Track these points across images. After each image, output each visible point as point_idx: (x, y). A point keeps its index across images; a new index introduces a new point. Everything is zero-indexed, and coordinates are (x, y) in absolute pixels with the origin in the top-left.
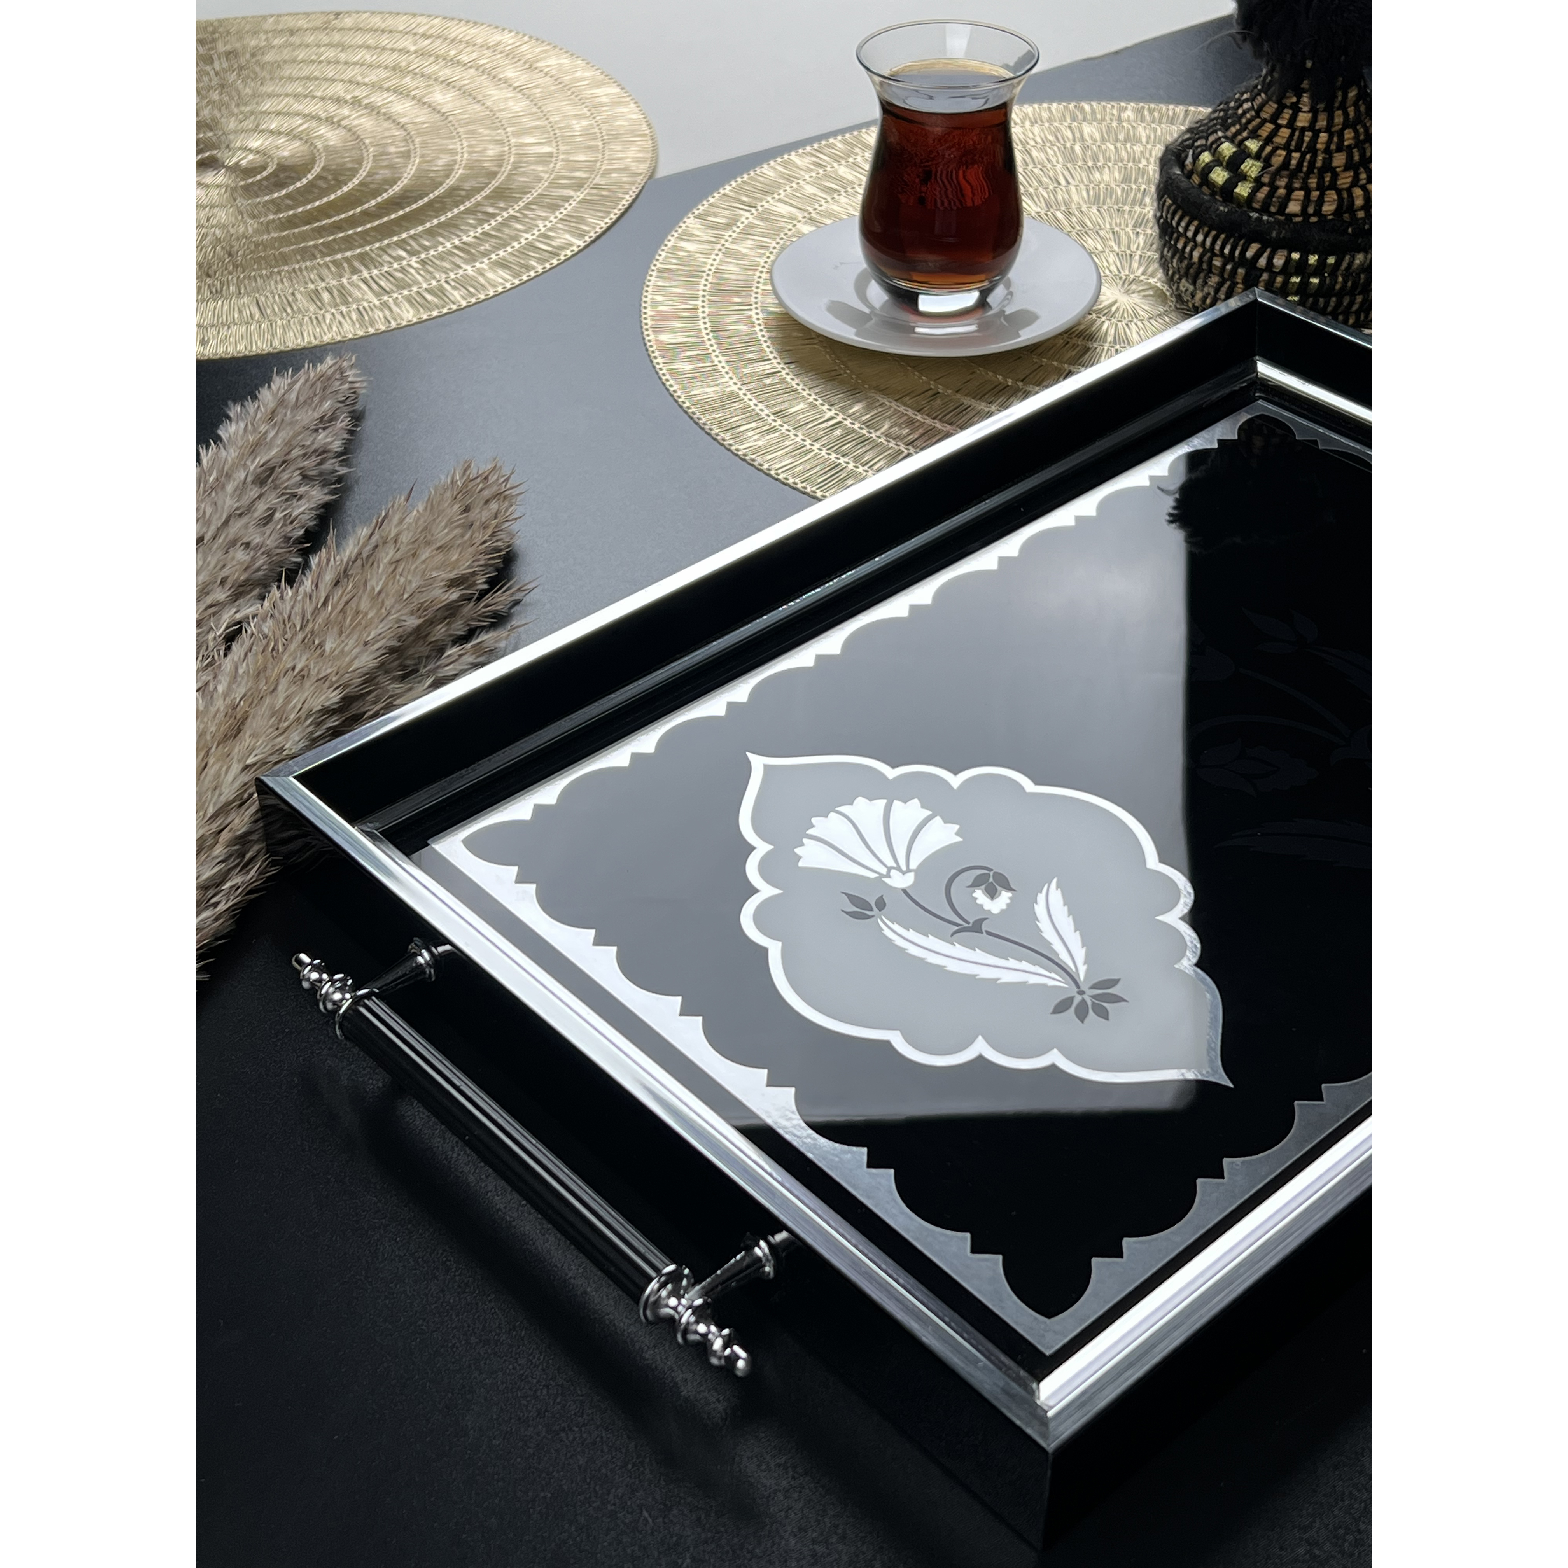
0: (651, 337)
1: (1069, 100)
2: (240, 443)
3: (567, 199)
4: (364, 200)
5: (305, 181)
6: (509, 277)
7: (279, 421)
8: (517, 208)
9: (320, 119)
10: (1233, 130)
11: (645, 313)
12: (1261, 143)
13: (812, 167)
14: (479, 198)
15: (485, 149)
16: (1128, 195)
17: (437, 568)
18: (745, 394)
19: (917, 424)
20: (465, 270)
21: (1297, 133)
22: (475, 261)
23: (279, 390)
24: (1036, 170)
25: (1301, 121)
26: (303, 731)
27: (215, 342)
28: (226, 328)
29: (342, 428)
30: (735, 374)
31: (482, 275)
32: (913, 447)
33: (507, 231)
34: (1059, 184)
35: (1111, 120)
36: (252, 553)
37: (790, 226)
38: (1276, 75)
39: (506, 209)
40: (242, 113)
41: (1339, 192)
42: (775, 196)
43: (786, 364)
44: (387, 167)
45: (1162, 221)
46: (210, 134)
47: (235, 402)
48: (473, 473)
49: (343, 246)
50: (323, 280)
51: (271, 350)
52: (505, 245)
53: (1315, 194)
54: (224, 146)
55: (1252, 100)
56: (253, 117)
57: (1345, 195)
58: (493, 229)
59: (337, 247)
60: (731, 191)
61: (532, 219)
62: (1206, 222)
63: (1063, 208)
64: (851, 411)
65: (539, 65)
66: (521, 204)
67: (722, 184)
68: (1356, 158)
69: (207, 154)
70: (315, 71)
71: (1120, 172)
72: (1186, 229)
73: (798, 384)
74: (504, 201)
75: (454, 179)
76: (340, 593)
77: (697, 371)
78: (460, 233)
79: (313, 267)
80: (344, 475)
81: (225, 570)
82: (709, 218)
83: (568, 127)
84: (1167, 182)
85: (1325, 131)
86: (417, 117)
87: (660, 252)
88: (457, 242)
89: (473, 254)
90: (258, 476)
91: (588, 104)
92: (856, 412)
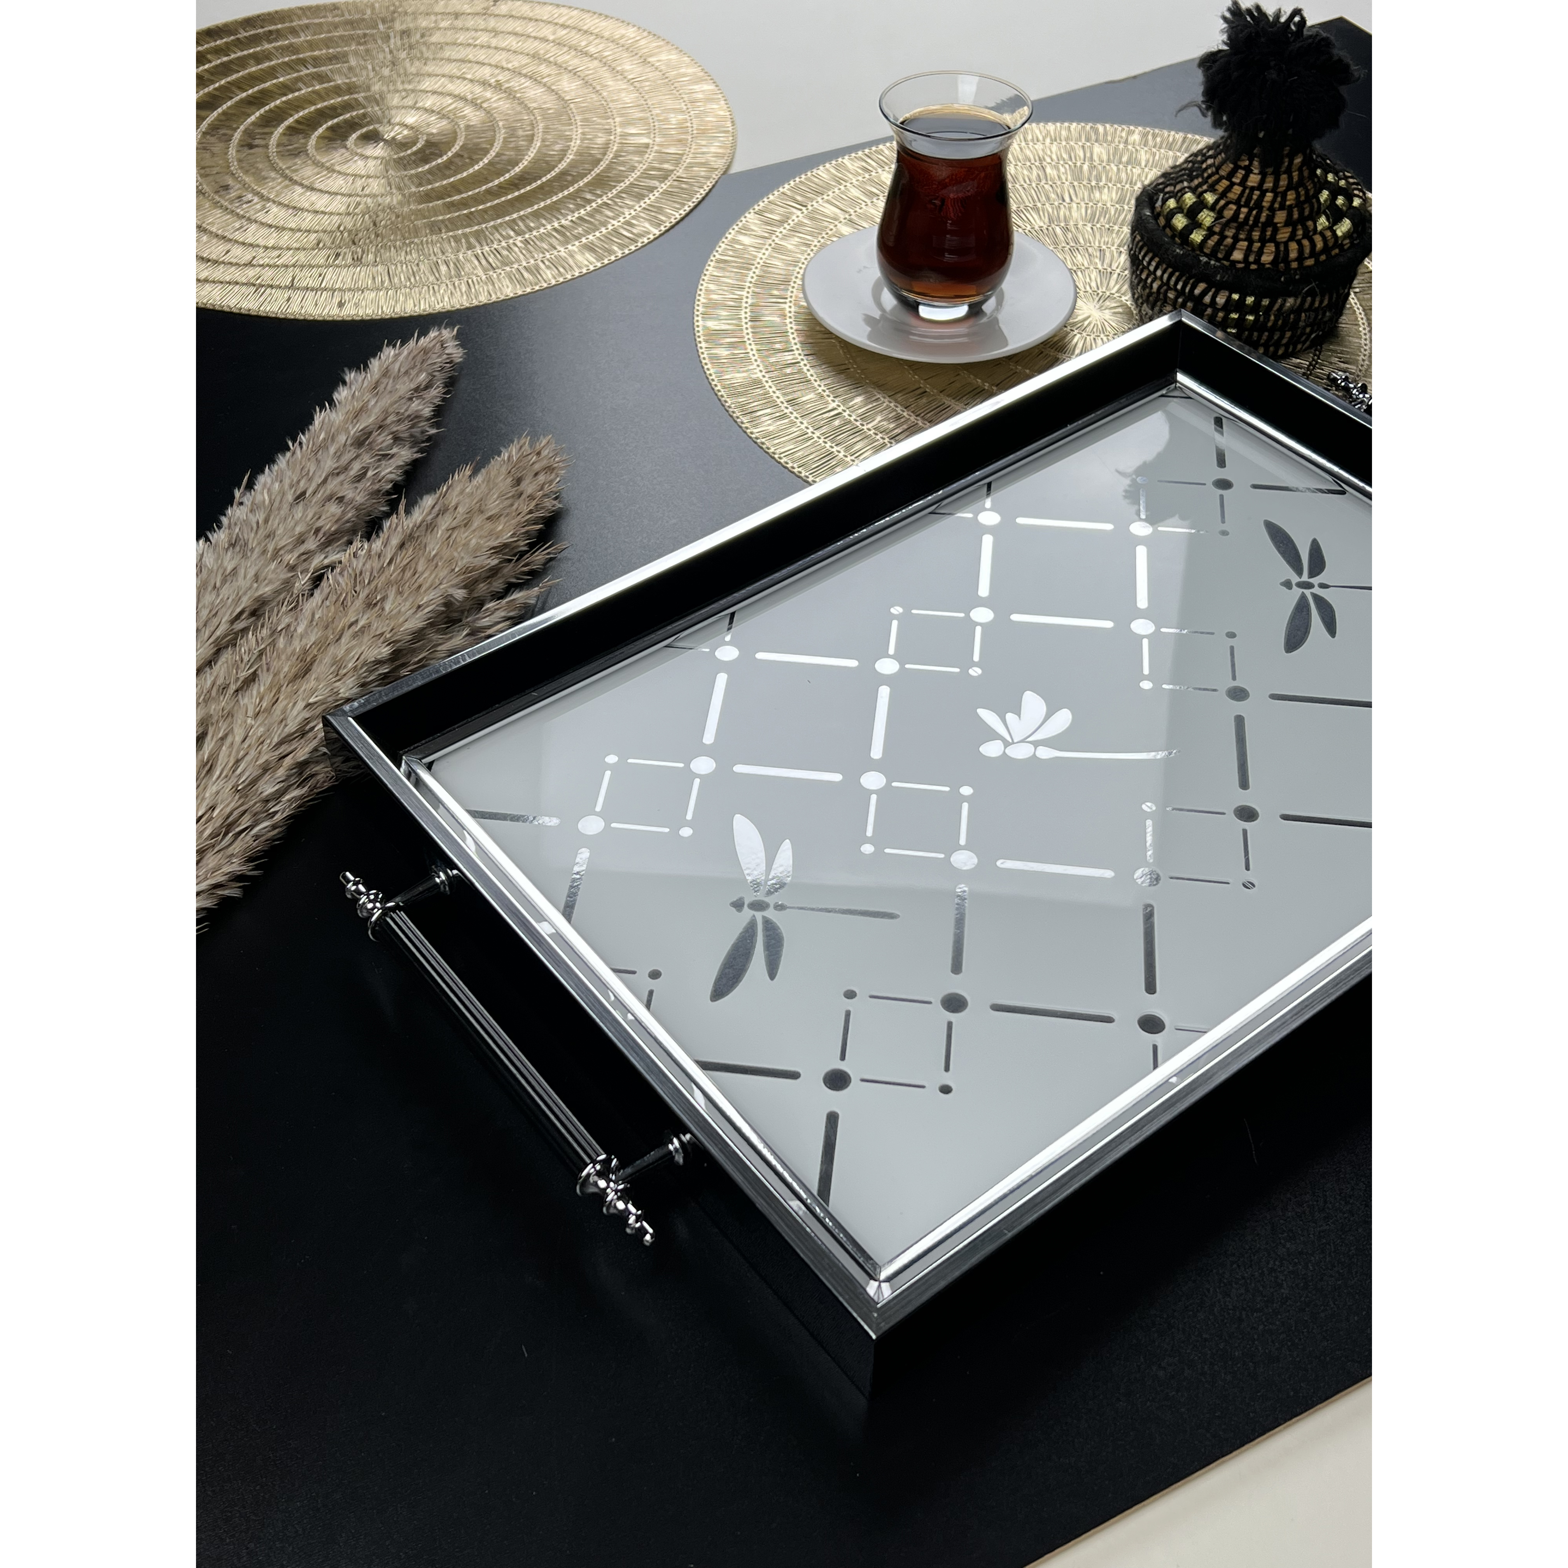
0: (700, 323)
2: (348, 408)
4: (490, 179)
5: (445, 158)
6: (594, 261)
7: (382, 389)
8: (610, 195)
9: (466, 100)
10: (1196, 182)
11: (699, 300)
12: (1217, 196)
13: (860, 171)
14: (581, 184)
15: (596, 137)
17: (485, 537)
18: (767, 382)
19: (902, 420)
20: (559, 251)
21: (1247, 191)
22: (568, 243)
23: (386, 360)
24: (1046, 186)
25: (1252, 182)
26: (357, 678)
28: (360, 292)
29: (434, 396)
30: (762, 362)
31: (572, 256)
33: (598, 217)
34: (1064, 200)
36: (344, 507)
37: (832, 227)
38: (1234, 141)
39: (601, 196)
40: (405, 90)
41: (1277, 245)
42: (825, 197)
43: (805, 355)
45: (1132, 252)
46: (377, 108)
47: (350, 369)
49: (465, 223)
50: (443, 253)
51: (393, 315)
52: (596, 229)
53: (1257, 245)
54: (386, 121)
55: (1213, 157)
56: (412, 95)
57: (1282, 248)
58: (589, 214)
59: (459, 223)
60: (788, 189)
61: (621, 207)
62: (1165, 260)
63: (1062, 224)
64: (851, 404)
65: (650, 59)
66: (615, 192)
67: (782, 183)
68: (1296, 216)
69: (371, 127)
70: (470, 54)
71: (1117, 193)
72: (1149, 263)
73: (812, 375)
74: (602, 188)
75: (565, 164)
76: (403, 554)
77: (733, 358)
78: (560, 217)
79: (438, 241)
80: (433, 435)
81: (320, 521)
82: (766, 214)
83: (666, 120)
84: (1137, 221)
85: (1271, 192)
86: (545, 103)
87: (721, 244)
88: (556, 225)
89: (568, 237)
90: (358, 438)
91: (686, 99)
92: (856, 404)
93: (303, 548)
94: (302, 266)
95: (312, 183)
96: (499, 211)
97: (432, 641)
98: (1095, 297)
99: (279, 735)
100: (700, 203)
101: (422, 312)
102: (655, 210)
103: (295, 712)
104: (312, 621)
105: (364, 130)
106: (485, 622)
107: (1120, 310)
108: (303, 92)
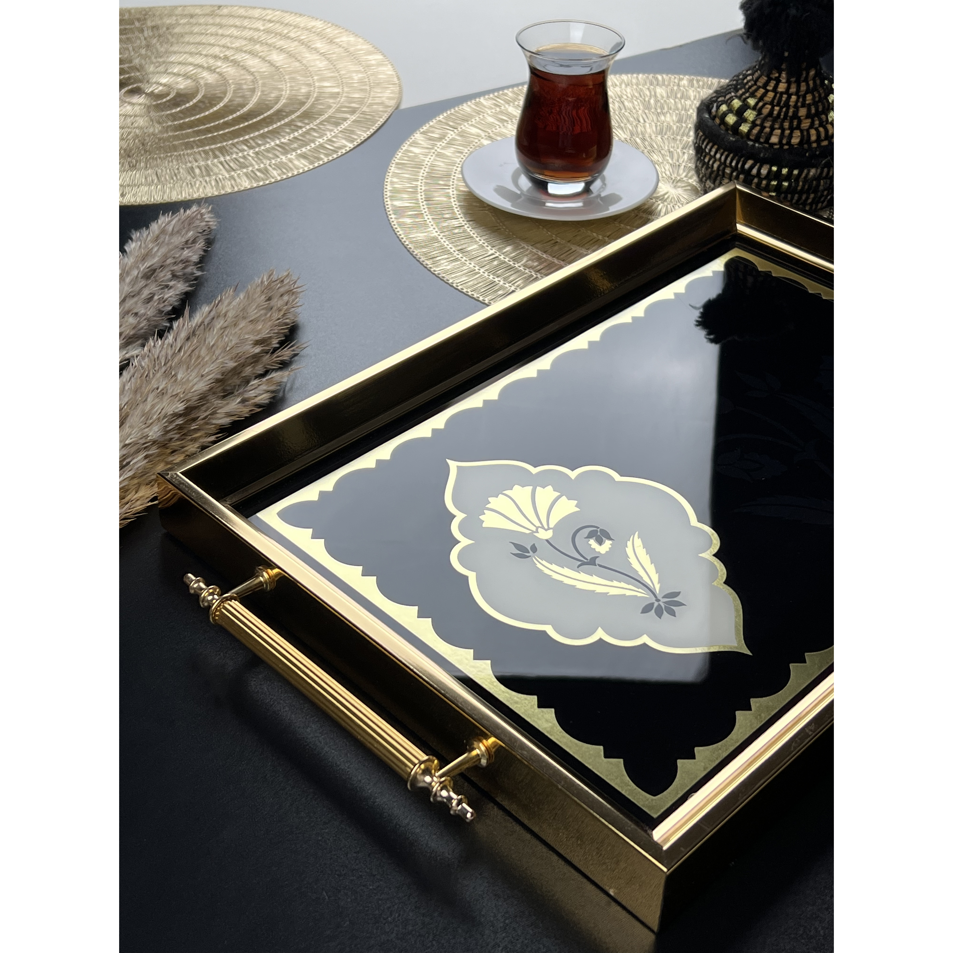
0: (389, 202)
1: (649, 73)
2: (136, 254)
4: (225, 115)
5: (191, 103)
6: (307, 164)
7: (161, 241)
8: (315, 123)
9: (203, 67)
10: (740, 92)
11: (386, 188)
12: (756, 100)
13: (493, 107)
14: (293, 117)
15: (300, 89)
16: (680, 130)
17: (248, 333)
18: (442, 238)
19: (543, 260)
20: (281, 159)
21: (778, 95)
22: (287, 153)
23: (162, 223)
24: (626, 114)
25: (780, 88)
26: (161, 426)
27: (129, 195)
28: (137, 187)
29: (199, 248)
30: (437, 226)
31: (291, 162)
32: (540, 273)
33: (308, 137)
34: (639, 122)
35: (674, 85)
36: (138, 319)
37: (476, 141)
38: (767, 60)
39: (308, 124)
40: (158, 62)
41: (802, 131)
42: (470, 123)
43: (467, 221)
45: (696, 145)
46: (138, 74)
47: (136, 230)
48: (274, 277)
49: (210, 142)
50: (196, 161)
51: (162, 201)
52: (307, 144)
53: (787, 132)
54: (145, 81)
55: (752, 74)
56: (164, 65)
57: (805, 133)
58: (300, 135)
59: (207, 142)
61: (324, 130)
62: (722, 146)
63: (641, 136)
64: (504, 251)
65: (336, 40)
66: (318, 121)
67: (438, 115)
68: (813, 110)
69: (135, 85)
70: (203, 39)
71: (676, 116)
72: (710, 150)
73: (474, 234)
74: (308, 119)
75: (280, 105)
76: (189, 345)
77: (414, 224)
78: (280, 137)
79: (191, 154)
80: (199, 276)
82: (429, 134)
83: (350, 77)
84: (700, 122)
85: (795, 95)
86: (261, 68)
87: (398, 153)
88: (278, 142)
89: (287, 150)
90: (146, 274)
91: (363, 64)
92: (507, 251)
96: (236, 134)
97: (213, 405)
98: (670, 180)
100: (380, 127)
101: (183, 199)
102: (348, 133)
105: (130, 87)
106: (252, 394)
107: (689, 188)
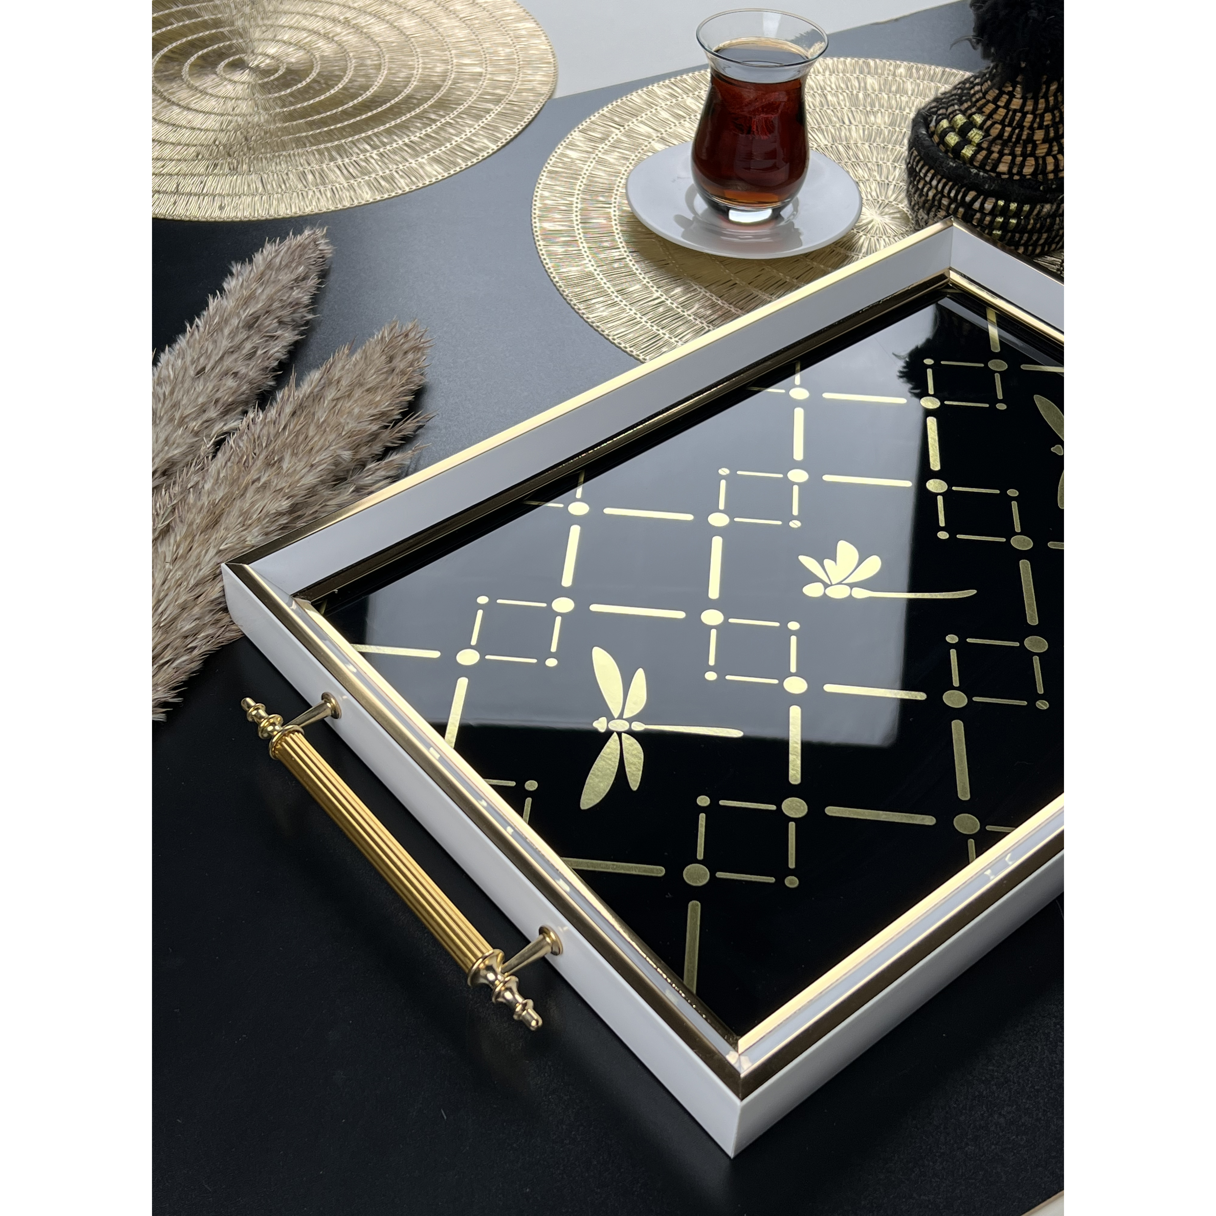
0: (537, 224)
1: (860, 57)
2: (237, 296)
3: (488, 111)
4: (346, 101)
5: (304, 83)
6: (442, 171)
7: (266, 280)
8: (452, 116)
9: (319, 34)
10: (966, 105)
11: (535, 205)
12: (984, 117)
13: (668, 97)
14: (426, 106)
15: (435, 66)
16: (892, 136)
18: (598, 274)
19: (718, 307)
20: (411, 163)
21: (1011, 113)
22: (417, 156)
23: (268, 255)
24: (828, 111)
25: (1014, 105)
26: (261, 528)
27: (229, 208)
28: (238, 197)
29: (310, 286)
30: (593, 258)
31: (422, 167)
32: (713, 325)
33: (443, 134)
34: (844, 123)
35: (888, 74)
36: (239, 381)
37: (646, 143)
38: (999, 70)
39: (444, 117)
40: (265, 25)
41: (1036, 159)
42: (639, 118)
43: (630, 252)
44: (364, 76)
45: (910, 166)
46: (241, 41)
47: (237, 263)
48: (397, 333)
49: (326, 139)
50: (309, 164)
51: (268, 217)
52: (441, 145)
53: (1019, 159)
54: (250, 51)
55: (981, 84)
56: (272, 29)
57: (1041, 162)
58: (435, 132)
59: (321, 139)
61: (462, 125)
62: (940, 171)
63: (844, 143)
64: (672, 293)
66: (455, 113)
67: (601, 106)
68: (1052, 134)
69: (237, 57)
71: (889, 117)
72: (925, 175)
73: (637, 269)
74: (445, 110)
75: (410, 89)
76: (295, 421)
77: (566, 254)
78: (410, 134)
79: (303, 154)
80: (311, 319)
81: (218, 393)
82: (589, 133)
83: (496, 53)
84: (915, 139)
85: (1031, 114)
86: (388, 37)
87: (551, 158)
88: (407, 140)
89: (417, 151)
90: (248, 322)
91: (512, 35)
92: (676, 294)
93: (205, 417)
94: (185, 175)
95: (188, 104)
96: (357, 128)
97: (324, 496)
98: (876, 204)
99: (195, 578)
100: (530, 123)
101: (293, 214)
103: (208, 558)
104: (217, 479)
105: (231, 59)
106: (368, 480)
107: (898, 215)
108: (175, 26)
